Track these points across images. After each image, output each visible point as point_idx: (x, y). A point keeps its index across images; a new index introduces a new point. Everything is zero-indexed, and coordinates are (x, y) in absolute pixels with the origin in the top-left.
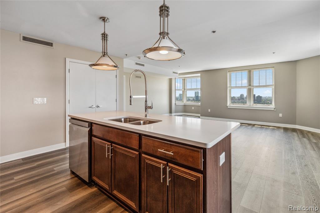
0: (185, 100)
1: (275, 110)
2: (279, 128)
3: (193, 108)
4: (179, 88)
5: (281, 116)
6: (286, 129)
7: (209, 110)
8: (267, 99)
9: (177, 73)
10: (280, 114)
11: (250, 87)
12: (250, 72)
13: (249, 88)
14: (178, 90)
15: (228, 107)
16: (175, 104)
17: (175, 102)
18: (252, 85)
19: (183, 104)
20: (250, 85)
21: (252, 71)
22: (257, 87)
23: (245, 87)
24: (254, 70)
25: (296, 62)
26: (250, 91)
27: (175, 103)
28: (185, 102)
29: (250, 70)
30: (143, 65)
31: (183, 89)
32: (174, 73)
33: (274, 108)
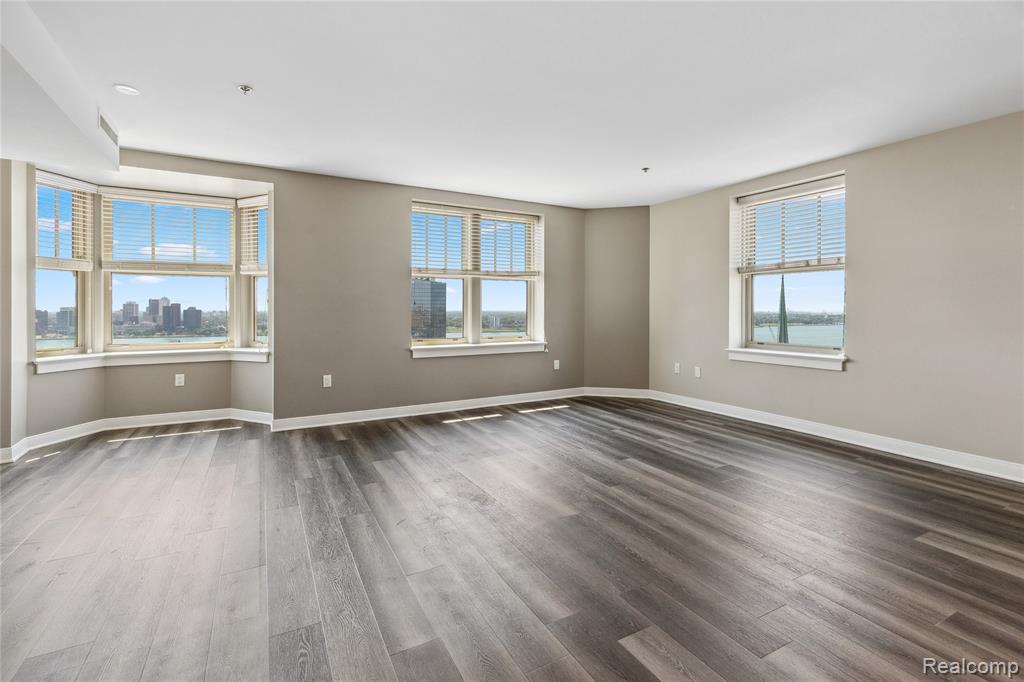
0: (99, 335)
1: (547, 350)
3: (180, 380)
5: (558, 368)
7: (327, 380)
8: (217, 319)
9: (115, 138)
11: (478, 275)
12: (475, 217)
13: (473, 280)
15: (415, 356)
16: (33, 366)
19: (95, 363)
20: (476, 268)
25: (585, 212)
28: (103, 346)
32: (103, 123)
33: (546, 346)
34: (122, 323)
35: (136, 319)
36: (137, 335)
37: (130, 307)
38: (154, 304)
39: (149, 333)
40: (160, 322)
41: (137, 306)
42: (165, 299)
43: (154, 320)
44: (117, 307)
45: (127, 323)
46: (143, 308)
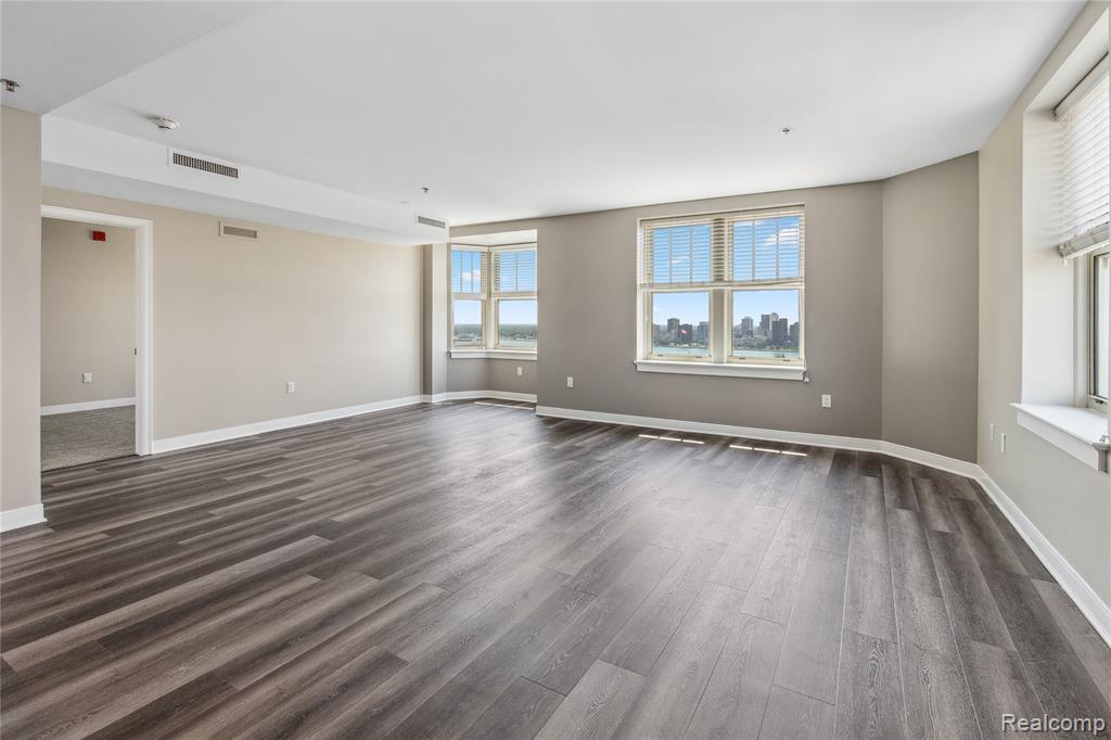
0: (491, 339)
1: (807, 380)
2: (818, 452)
3: (520, 371)
4: (467, 289)
5: (829, 406)
6: (843, 459)
7: (570, 382)
9: (441, 225)
10: (824, 396)
11: (719, 287)
12: (719, 222)
13: (715, 291)
14: (462, 296)
15: (639, 369)
16: (449, 353)
17: (449, 346)
18: (726, 279)
19: (484, 356)
20: (719, 279)
21: (727, 219)
22: (744, 285)
23: (702, 284)
24: (737, 217)
25: (880, 184)
26: (718, 303)
27: (446, 350)
28: (493, 345)
29: (718, 216)
30: (231, 172)
31: (482, 291)
32: (422, 220)
33: (805, 373)
34: (740, 337)
35: (751, 333)
36: (752, 347)
37: (747, 322)
38: (765, 319)
39: (761, 347)
40: (770, 336)
41: (752, 321)
42: (775, 314)
43: (766, 335)
44: (737, 322)
45: (745, 337)
46: (757, 323)
